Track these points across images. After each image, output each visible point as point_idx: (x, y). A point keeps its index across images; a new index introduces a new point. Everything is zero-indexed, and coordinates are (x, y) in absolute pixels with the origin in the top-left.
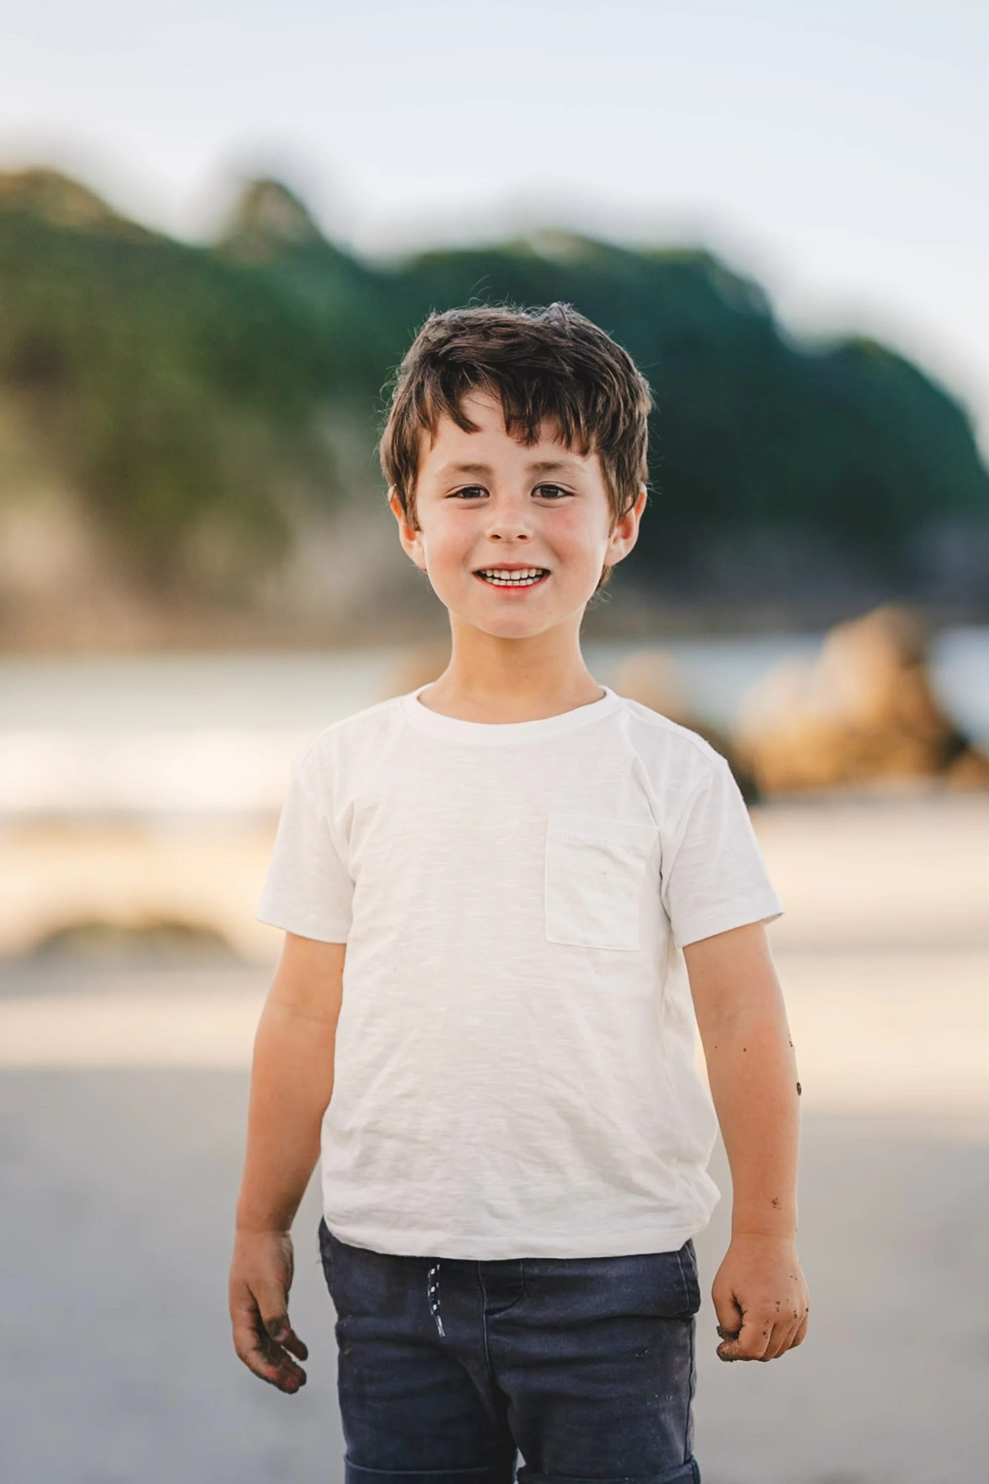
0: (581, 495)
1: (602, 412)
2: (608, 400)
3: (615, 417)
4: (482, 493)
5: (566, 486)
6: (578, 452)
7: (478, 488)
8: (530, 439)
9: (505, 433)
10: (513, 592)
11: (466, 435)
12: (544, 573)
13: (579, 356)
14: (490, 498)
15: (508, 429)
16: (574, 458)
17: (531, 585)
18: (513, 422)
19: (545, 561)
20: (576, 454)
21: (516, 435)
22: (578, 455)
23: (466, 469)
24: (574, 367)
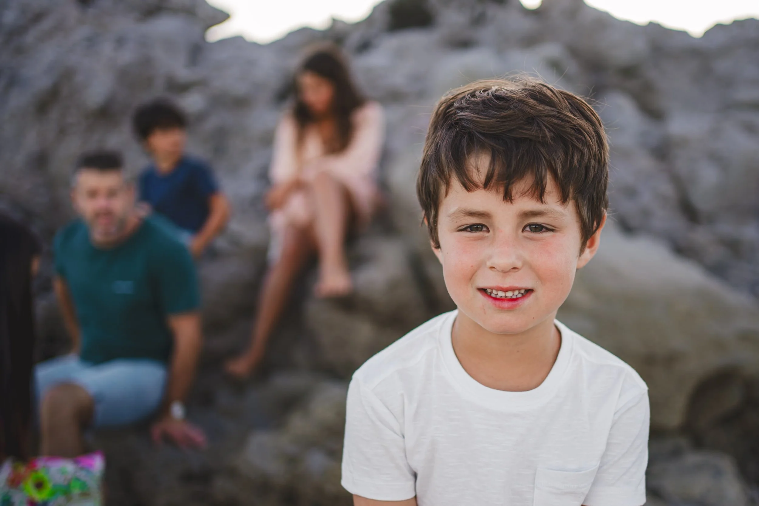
0: (559, 231)
2: (582, 154)
3: (587, 168)
4: (484, 229)
5: (548, 225)
7: (483, 225)
10: (506, 304)
12: (529, 291)
14: (490, 233)
16: (557, 206)
17: (519, 299)
19: (529, 283)
23: (472, 214)
24: (553, 132)
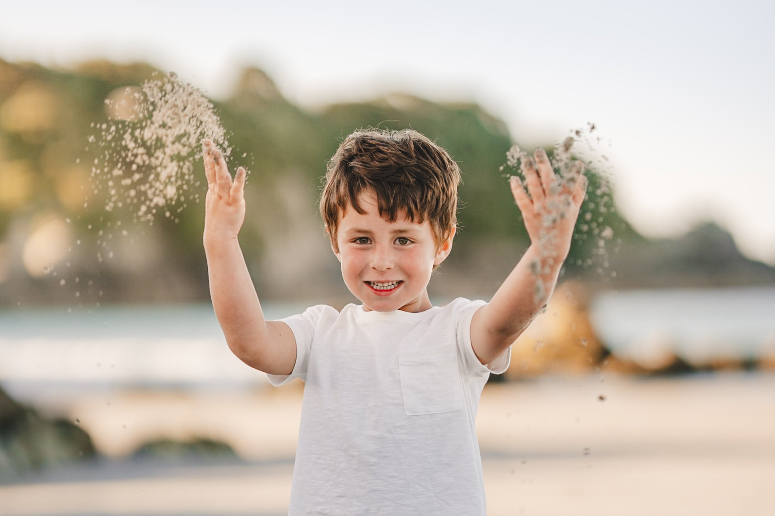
0: (419, 242)
1: (430, 200)
2: (434, 192)
3: (438, 200)
4: (369, 242)
5: (411, 239)
6: (417, 222)
7: (367, 239)
8: (392, 218)
9: (379, 215)
10: (383, 294)
11: (360, 215)
12: (400, 283)
13: (418, 170)
14: (372, 245)
15: (381, 214)
16: (415, 227)
17: (393, 289)
18: (383, 212)
19: (400, 278)
20: (416, 223)
21: (385, 217)
22: (418, 224)
23: (360, 231)
24: (415, 178)
